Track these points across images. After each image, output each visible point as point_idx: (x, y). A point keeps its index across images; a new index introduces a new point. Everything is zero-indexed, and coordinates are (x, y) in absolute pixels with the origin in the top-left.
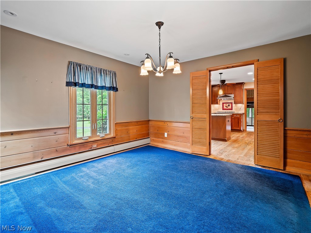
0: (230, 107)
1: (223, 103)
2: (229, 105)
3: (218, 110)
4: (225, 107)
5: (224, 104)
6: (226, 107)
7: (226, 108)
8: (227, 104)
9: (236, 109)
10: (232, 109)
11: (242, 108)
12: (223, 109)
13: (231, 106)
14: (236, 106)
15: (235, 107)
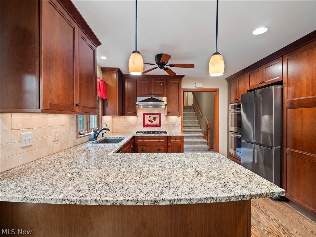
0: (156, 122)
1: (144, 114)
2: (155, 118)
3: (134, 126)
4: (147, 123)
5: (146, 116)
6: (149, 121)
7: (149, 123)
8: (152, 116)
9: (167, 126)
10: (160, 126)
11: (176, 124)
12: (145, 126)
13: (158, 119)
14: (167, 120)
15: (166, 123)
